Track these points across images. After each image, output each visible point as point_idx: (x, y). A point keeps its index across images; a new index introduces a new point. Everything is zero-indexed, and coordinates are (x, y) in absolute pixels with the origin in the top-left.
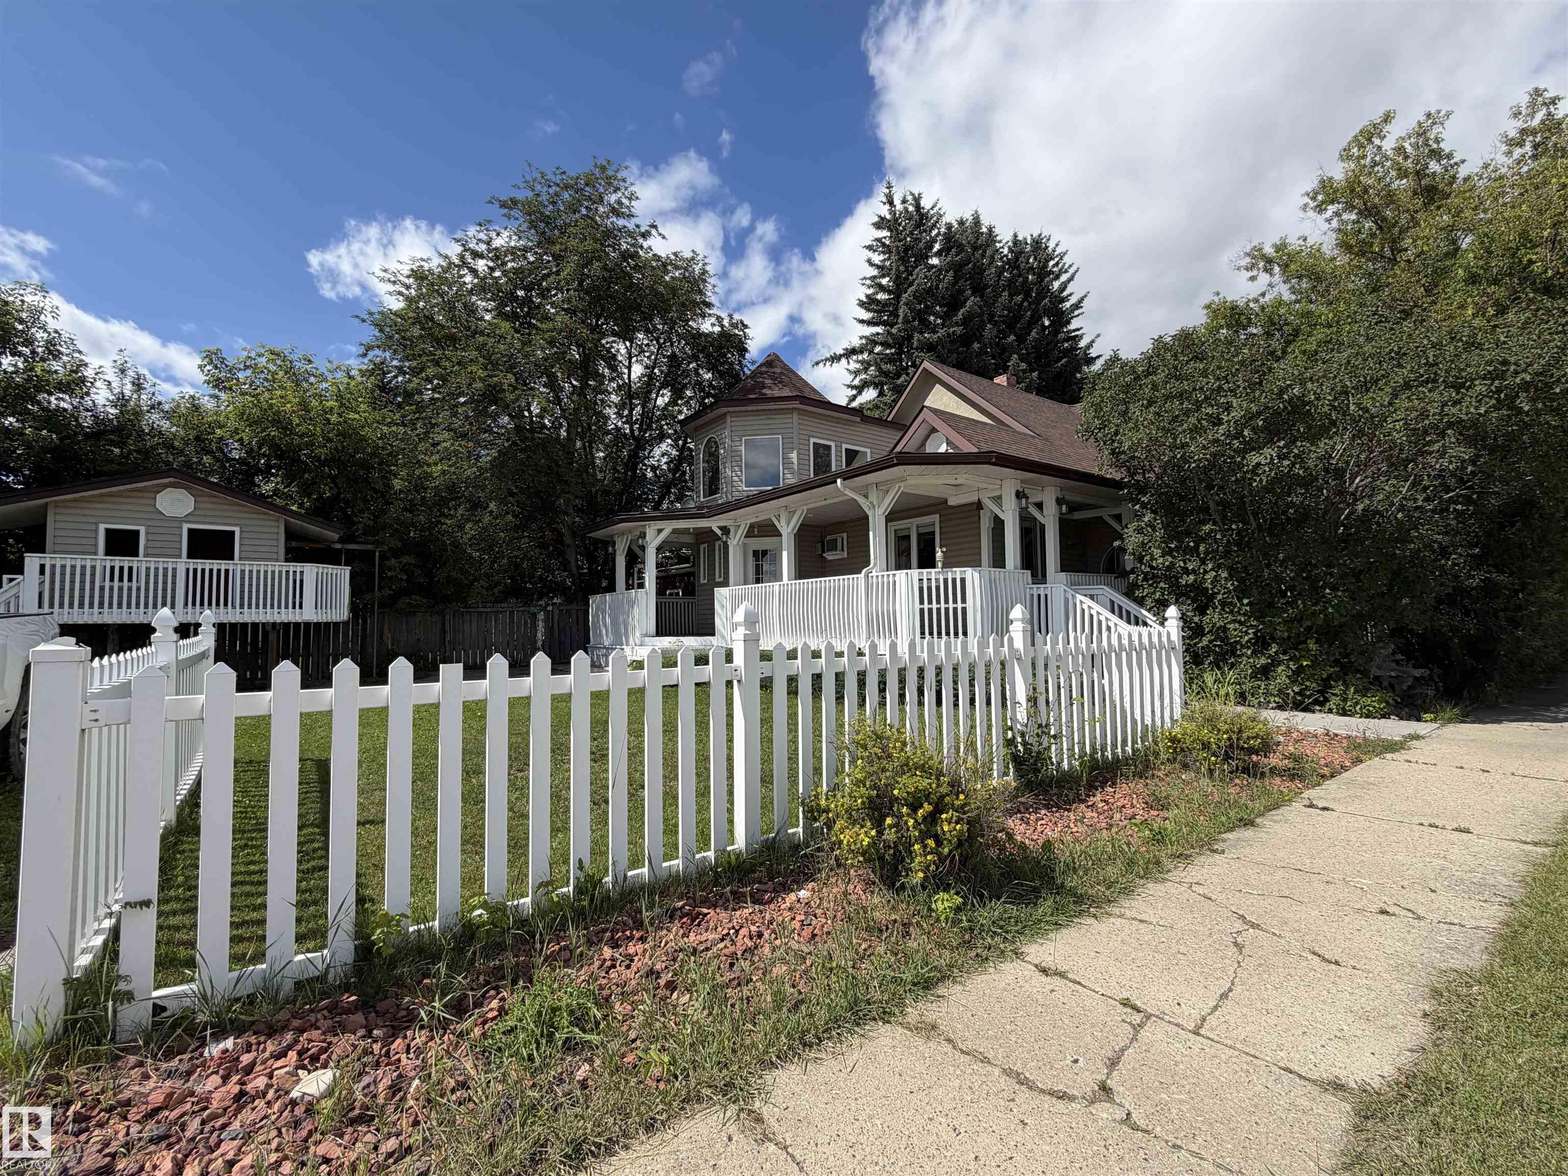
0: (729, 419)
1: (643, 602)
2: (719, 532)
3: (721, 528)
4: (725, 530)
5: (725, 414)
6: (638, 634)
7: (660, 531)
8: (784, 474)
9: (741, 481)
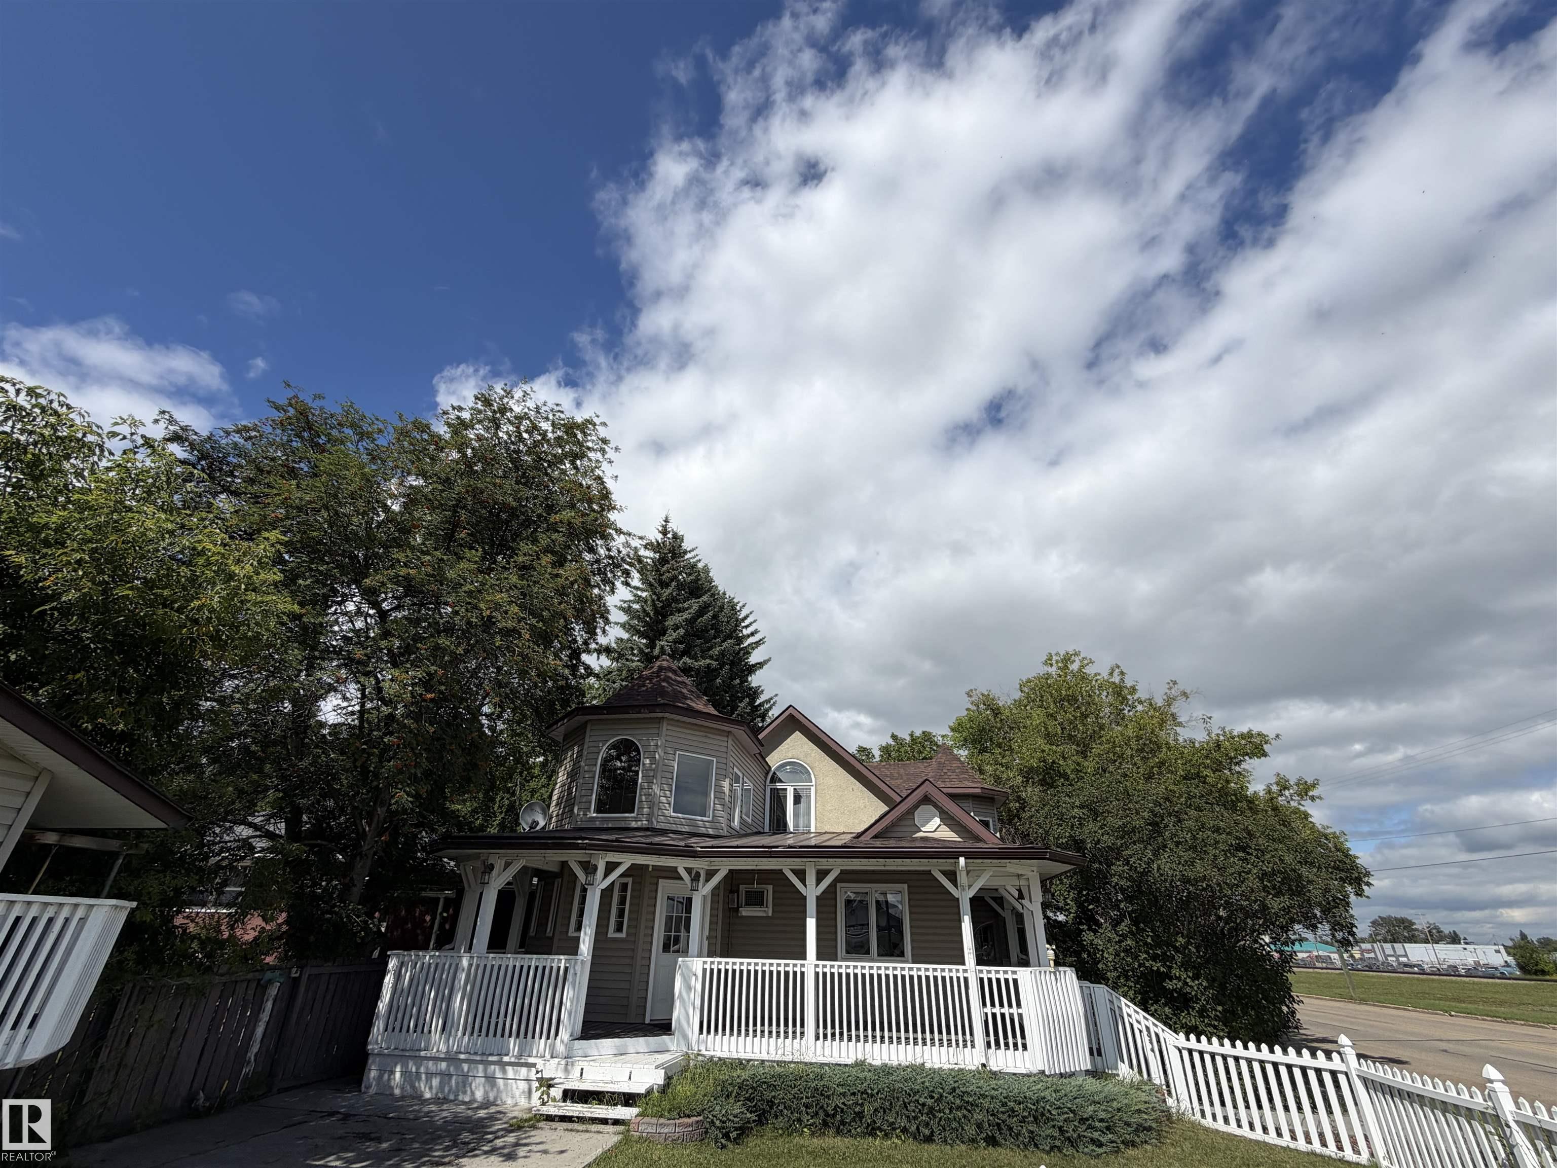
0: (665, 726)
2: (686, 876)
3: (688, 871)
4: (694, 874)
5: (659, 719)
6: (565, 1035)
8: (715, 804)
9: (669, 804)
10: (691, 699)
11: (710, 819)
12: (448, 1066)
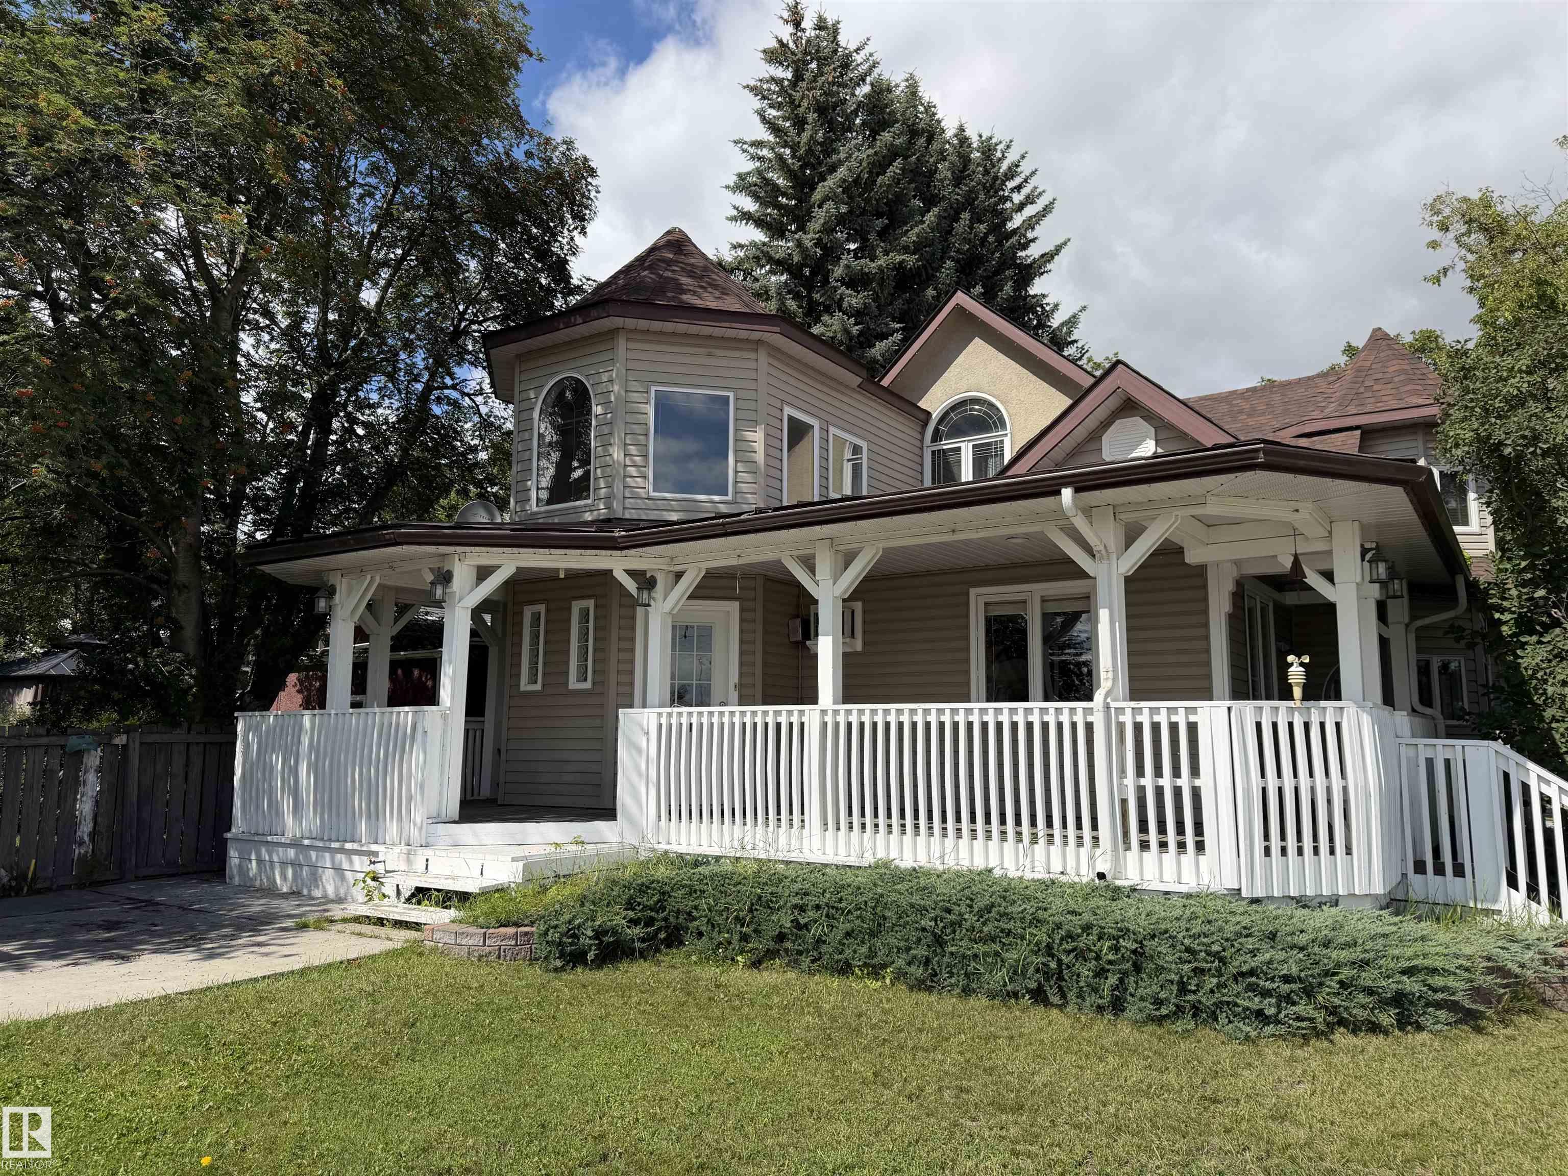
0: (622, 343)
1: (435, 736)
2: (631, 585)
3: (632, 573)
4: (646, 582)
5: (613, 333)
6: (418, 816)
7: (483, 573)
8: (736, 472)
9: (645, 477)
10: (694, 293)
11: (730, 497)
12: (297, 854)
